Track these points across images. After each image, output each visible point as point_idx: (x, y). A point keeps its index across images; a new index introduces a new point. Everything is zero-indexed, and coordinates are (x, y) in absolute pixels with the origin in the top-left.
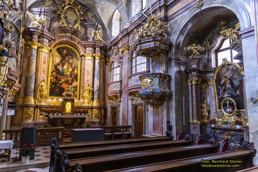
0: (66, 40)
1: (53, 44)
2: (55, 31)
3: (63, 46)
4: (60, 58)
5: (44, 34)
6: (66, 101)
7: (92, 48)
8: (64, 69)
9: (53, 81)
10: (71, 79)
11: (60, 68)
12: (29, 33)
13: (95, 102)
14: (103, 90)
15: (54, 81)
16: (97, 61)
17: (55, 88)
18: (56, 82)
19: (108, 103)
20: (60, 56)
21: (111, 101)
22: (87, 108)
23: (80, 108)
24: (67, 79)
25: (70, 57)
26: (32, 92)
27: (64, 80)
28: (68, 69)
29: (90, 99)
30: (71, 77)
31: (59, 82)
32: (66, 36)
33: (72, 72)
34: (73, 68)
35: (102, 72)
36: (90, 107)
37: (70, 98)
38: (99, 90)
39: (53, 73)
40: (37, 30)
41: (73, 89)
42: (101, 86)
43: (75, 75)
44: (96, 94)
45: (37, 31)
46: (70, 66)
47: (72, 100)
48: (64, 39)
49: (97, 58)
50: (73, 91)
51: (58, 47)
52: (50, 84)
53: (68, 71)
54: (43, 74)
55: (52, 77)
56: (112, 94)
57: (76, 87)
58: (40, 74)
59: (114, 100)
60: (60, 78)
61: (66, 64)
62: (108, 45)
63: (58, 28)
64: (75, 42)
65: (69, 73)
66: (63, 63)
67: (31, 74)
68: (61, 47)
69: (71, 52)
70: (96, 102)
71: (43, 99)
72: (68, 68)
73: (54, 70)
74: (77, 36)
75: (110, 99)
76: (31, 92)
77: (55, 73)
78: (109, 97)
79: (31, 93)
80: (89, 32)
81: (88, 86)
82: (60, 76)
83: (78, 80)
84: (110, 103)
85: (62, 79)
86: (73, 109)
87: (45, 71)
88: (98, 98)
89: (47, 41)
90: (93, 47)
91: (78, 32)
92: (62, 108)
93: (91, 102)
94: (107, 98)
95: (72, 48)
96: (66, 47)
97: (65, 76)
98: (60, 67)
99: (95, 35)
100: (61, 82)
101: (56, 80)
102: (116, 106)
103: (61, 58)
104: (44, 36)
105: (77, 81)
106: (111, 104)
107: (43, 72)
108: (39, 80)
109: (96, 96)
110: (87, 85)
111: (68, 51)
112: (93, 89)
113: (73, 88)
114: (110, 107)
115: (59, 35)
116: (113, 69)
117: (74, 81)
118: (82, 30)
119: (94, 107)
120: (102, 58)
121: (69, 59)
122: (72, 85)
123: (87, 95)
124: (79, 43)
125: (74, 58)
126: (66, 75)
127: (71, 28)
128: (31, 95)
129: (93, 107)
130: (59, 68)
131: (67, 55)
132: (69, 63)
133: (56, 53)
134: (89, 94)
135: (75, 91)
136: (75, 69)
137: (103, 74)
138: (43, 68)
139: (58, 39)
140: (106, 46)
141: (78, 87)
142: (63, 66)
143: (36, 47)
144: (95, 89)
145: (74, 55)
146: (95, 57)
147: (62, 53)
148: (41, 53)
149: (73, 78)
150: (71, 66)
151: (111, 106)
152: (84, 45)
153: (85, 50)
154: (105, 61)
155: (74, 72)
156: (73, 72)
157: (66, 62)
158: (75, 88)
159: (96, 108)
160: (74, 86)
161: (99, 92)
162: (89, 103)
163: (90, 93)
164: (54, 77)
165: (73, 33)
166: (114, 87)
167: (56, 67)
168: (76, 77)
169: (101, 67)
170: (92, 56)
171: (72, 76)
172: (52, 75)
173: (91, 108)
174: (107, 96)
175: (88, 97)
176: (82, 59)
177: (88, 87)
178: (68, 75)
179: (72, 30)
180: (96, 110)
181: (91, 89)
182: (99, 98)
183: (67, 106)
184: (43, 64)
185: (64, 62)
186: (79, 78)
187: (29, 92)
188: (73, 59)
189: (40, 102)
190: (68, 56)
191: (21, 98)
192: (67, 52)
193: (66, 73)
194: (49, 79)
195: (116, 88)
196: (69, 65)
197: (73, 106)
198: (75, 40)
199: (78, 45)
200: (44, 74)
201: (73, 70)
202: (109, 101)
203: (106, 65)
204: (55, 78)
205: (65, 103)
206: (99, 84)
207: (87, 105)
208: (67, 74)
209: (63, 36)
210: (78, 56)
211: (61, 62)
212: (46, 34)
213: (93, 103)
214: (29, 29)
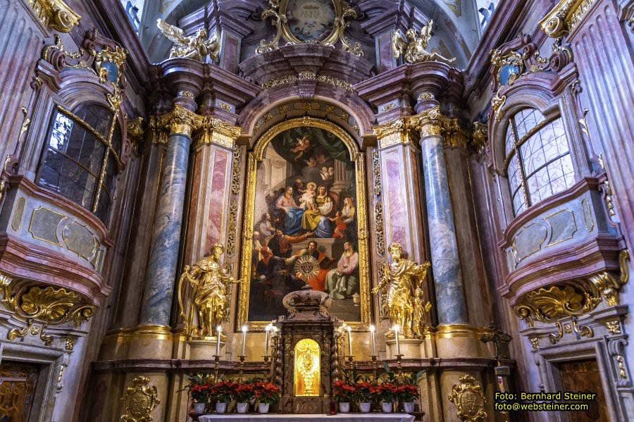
0: (298, 97)
1: (252, 117)
2: (259, 73)
3: (295, 124)
4: (285, 168)
5: (211, 80)
6: (292, 332)
7: (400, 100)
8: (302, 206)
9: (260, 257)
10: (332, 241)
11: (286, 204)
12: (166, 89)
13: (448, 336)
14: (481, 275)
15: (266, 257)
16: (430, 145)
17: (271, 287)
18: (273, 262)
19: (525, 341)
20: (285, 161)
21: (538, 324)
22: (405, 370)
23: (370, 371)
24: (316, 244)
25: (323, 159)
26: (160, 302)
27: (303, 251)
28: (317, 204)
29: (418, 319)
30: (330, 234)
31: (284, 262)
32: (297, 83)
33: (332, 214)
34: (336, 198)
35: (460, 191)
36: (424, 365)
37: (314, 319)
38: (459, 269)
39: (262, 225)
40: (185, 67)
41: (342, 285)
42: (466, 253)
43: (348, 225)
44: (449, 292)
45: (187, 70)
46: (323, 194)
47: (322, 328)
48: (293, 96)
49: (426, 130)
50: (344, 293)
51: (274, 132)
52: (252, 272)
53: (319, 213)
54: (211, 227)
55: (258, 243)
56: (544, 273)
57: (355, 272)
58: (201, 226)
59: (561, 315)
60: (289, 244)
61: (309, 185)
62: (467, 72)
63: (266, 60)
64: (333, 96)
65: (322, 219)
66: (296, 187)
67: (162, 228)
68: (286, 131)
69: (324, 141)
70: (455, 334)
71: (206, 333)
72: (315, 202)
73: (264, 217)
74: (338, 74)
75: (529, 313)
76: (155, 300)
77: (268, 224)
78: (524, 299)
79: (155, 305)
80: (382, 49)
81: (404, 256)
82: (287, 237)
83: (361, 243)
84: (539, 336)
85: (294, 246)
86: (332, 378)
87: (219, 215)
88: (461, 315)
89: (231, 108)
90: (402, 93)
91: (339, 59)
92: (278, 374)
93: (428, 337)
94: (507, 307)
95: (328, 127)
96: (304, 129)
97: (308, 234)
98: (285, 200)
99: (405, 50)
100: (293, 257)
101: (275, 253)
102: (593, 350)
103: (288, 169)
104: (215, 88)
105: (356, 249)
106: (545, 342)
107: (211, 217)
108: (194, 251)
109: (447, 305)
110: (396, 254)
111: (314, 140)
112: (431, 269)
113: (342, 281)
114: (538, 357)
115: (273, 86)
116: (518, 147)
117: (343, 250)
118: (353, 50)
119: (444, 364)
120: (452, 132)
121: (319, 166)
122: (336, 267)
123: (403, 303)
124: (348, 96)
125: (336, 161)
126: (309, 229)
127: (311, 49)
128: (157, 316)
129: (441, 361)
130: (282, 205)
131: (309, 154)
132: (319, 182)
133: (272, 154)
134: (412, 295)
135: (353, 292)
136: (346, 201)
137: (469, 200)
138: (214, 203)
139: (271, 100)
140: (461, 77)
141: (363, 272)
142: (297, 194)
143: (184, 129)
144: (441, 269)
145: (338, 149)
146: (419, 132)
147: (291, 150)
148: (205, 148)
149: (338, 238)
150: (329, 192)
151: (545, 357)
152: (365, 98)
153: (373, 118)
154: (468, 143)
155: (340, 214)
156: (337, 214)
157: (308, 178)
158: (352, 280)
159: (457, 366)
160: (345, 270)
161: (463, 282)
162: (418, 344)
163: (418, 291)
164: (267, 241)
165: (321, 65)
166: (551, 236)
167: (271, 201)
168: (350, 233)
169: (452, 169)
170: (404, 131)
171: (336, 230)
172: (257, 233)
173: (429, 371)
174: (513, 301)
175: (407, 314)
176: (368, 156)
177: (402, 261)
178: (318, 226)
179: (316, 54)
180: (463, 382)
181: (416, 267)
182: (464, 312)
183: (299, 364)
184: (213, 190)
185: (299, 181)
186: (362, 234)
187: (149, 300)
188: (333, 166)
189: (193, 345)
190: (315, 159)
191: (125, 332)
192: (311, 143)
193: (310, 221)
194: (248, 250)
195: (564, 233)
196: (321, 189)
197: (331, 361)
198: (330, 91)
199: (346, 103)
200: (219, 227)
201: (338, 206)
202: (524, 326)
203: (474, 161)
204: (270, 245)
205: (288, 346)
206: (453, 244)
207: (407, 351)
208: (313, 226)
209: (287, 85)
210: (353, 150)
211: (290, 181)
212: (219, 78)
213: (440, 342)
214: (161, 70)
